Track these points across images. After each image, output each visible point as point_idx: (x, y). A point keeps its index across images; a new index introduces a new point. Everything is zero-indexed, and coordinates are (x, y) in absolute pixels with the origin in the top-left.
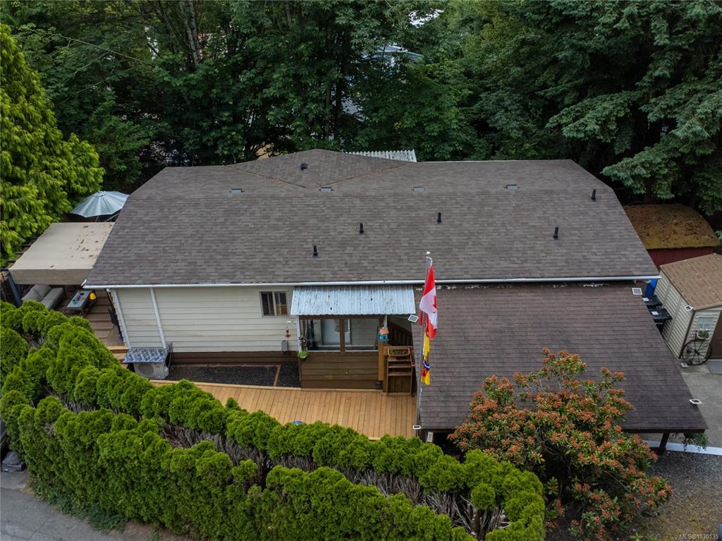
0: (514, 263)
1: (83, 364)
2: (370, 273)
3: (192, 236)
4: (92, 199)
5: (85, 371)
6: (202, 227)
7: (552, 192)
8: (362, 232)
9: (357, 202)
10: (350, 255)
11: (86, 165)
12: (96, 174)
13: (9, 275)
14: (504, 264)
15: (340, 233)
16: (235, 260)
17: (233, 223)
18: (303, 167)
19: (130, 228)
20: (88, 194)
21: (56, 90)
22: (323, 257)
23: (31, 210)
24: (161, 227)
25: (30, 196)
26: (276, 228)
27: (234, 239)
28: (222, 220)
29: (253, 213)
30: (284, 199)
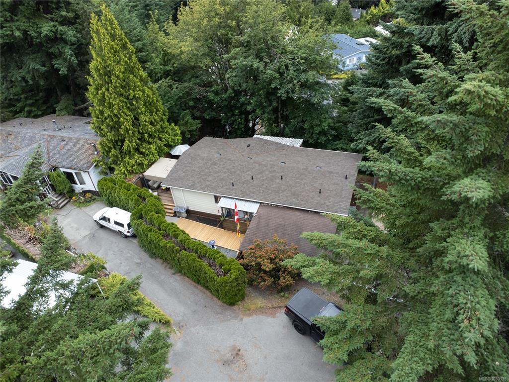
0: (298, 200)
1: (151, 212)
2: (248, 195)
3: (197, 172)
4: (176, 147)
5: (151, 214)
6: (202, 168)
7: (331, 172)
8: (252, 179)
9: (257, 166)
10: (244, 187)
11: (176, 135)
12: (178, 140)
13: (144, 176)
14: (294, 200)
15: (245, 178)
16: (207, 183)
17: (212, 169)
18: (249, 146)
19: (180, 165)
20: (175, 146)
21: (170, 104)
22: (235, 187)
23: (153, 154)
24: (189, 166)
25: (153, 149)
26: (224, 172)
27: (210, 175)
28: (208, 167)
29: (220, 165)
30: (233, 161)
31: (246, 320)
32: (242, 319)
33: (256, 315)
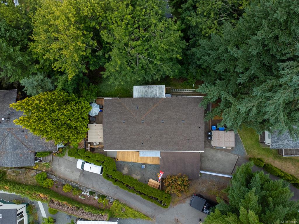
7: (191, 125)
8: (151, 137)
9: (150, 127)
15: (147, 137)
17: (126, 134)
22: (144, 144)
26: (134, 135)
31: (175, 207)
32: (174, 207)
33: (178, 204)
